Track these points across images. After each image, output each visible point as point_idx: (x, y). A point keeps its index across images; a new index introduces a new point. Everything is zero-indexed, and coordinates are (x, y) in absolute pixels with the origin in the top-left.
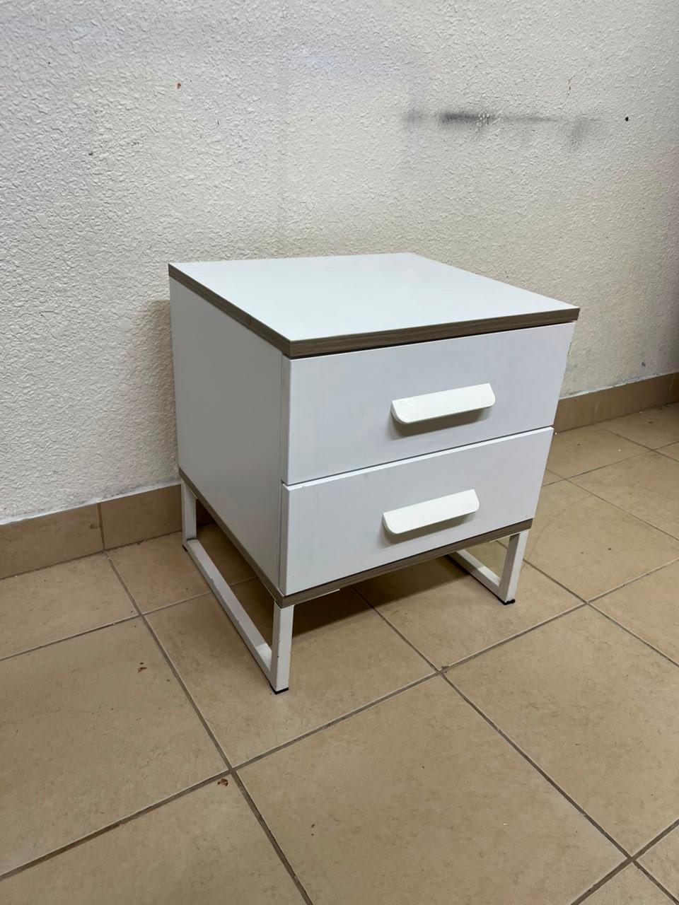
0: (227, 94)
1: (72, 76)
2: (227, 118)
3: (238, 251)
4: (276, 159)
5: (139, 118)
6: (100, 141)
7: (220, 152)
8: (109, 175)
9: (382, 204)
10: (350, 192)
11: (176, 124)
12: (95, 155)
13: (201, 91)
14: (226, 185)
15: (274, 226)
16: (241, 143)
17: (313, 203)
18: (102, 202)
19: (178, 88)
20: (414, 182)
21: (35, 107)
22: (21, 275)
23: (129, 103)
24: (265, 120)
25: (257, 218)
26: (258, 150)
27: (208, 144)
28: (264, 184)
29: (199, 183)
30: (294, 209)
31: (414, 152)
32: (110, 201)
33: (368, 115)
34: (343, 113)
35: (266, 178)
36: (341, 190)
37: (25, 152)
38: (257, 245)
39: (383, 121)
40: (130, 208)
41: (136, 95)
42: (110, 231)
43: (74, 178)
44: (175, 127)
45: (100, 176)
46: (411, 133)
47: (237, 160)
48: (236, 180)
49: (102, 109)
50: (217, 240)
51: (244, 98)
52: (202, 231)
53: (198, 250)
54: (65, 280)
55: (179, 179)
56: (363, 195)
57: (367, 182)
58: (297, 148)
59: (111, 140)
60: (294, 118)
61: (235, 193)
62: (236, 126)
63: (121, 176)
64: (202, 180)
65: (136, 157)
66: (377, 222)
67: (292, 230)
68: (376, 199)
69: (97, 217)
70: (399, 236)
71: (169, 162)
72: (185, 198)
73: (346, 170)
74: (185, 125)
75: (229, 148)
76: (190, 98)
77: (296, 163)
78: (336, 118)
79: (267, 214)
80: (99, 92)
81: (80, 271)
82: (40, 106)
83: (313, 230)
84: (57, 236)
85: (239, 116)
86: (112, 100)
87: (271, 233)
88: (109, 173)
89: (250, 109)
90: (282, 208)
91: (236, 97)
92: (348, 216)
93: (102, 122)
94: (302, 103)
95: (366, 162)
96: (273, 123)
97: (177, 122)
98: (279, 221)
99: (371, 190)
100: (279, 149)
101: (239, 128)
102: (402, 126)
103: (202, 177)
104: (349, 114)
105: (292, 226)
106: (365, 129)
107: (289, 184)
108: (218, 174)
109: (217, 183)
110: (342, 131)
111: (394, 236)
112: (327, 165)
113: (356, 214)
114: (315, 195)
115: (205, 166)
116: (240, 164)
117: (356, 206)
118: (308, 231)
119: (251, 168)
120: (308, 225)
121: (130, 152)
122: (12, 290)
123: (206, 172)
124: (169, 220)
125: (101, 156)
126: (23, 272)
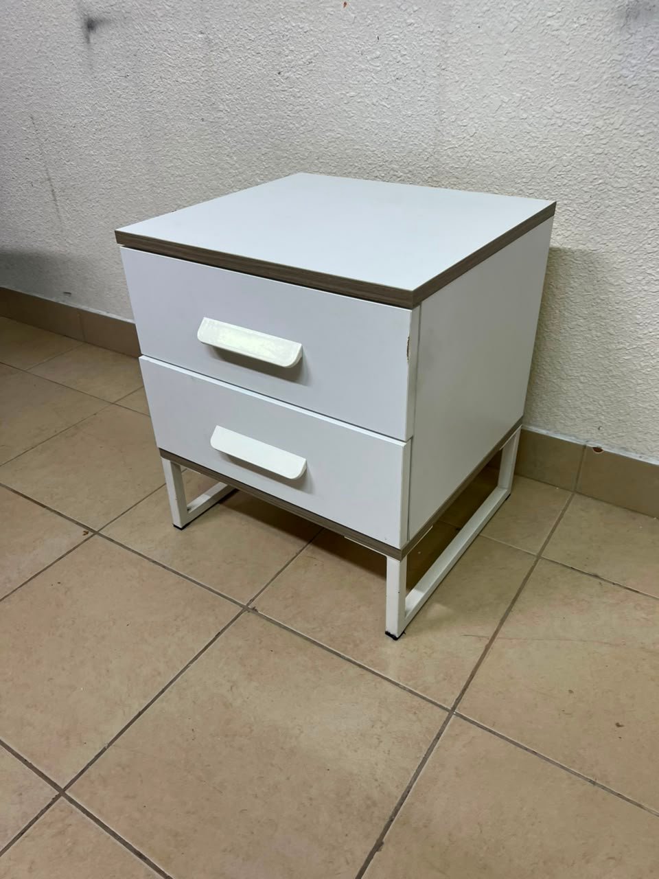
0: (388, 7)
1: (268, 7)
2: (387, 33)
3: (392, 172)
4: (435, 75)
5: (313, 39)
6: (285, 61)
7: (379, 68)
8: (291, 92)
9: (574, 134)
10: (525, 116)
11: (341, 43)
12: (282, 73)
13: (363, 7)
14: (383, 103)
15: (429, 150)
16: (399, 58)
17: (475, 127)
18: (286, 115)
19: (345, 6)
20: (632, 107)
21: (246, 35)
22: (237, 169)
23: (307, 27)
24: (425, 31)
25: (412, 139)
26: (416, 66)
27: (368, 61)
28: (421, 103)
29: (359, 100)
30: (453, 132)
31: (634, 62)
32: (291, 115)
33: (558, 15)
34: (522, 15)
35: (424, 96)
36: (513, 114)
37: (241, 73)
38: (410, 168)
39: (582, 21)
40: (305, 121)
41: (311, 18)
42: (290, 140)
43: (269, 94)
44: (341, 45)
45: (285, 92)
46: (632, 35)
47: (394, 76)
48: (393, 98)
49: (287, 34)
50: (372, 158)
51: (404, 9)
52: (360, 148)
53: (356, 166)
54: (262, 176)
55: (342, 96)
56: (545, 122)
57: (551, 104)
58: (459, 62)
59: (293, 60)
60: (458, 26)
61: (391, 111)
62: (395, 40)
63: (299, 92)
64: (361, 97)
65: (310, 75)
66: (565, 158)
67: (448, 156)
68: (564, 127)
69: (282, 128)
70: (600, 181)
71: (335, 80)
72: (347, 115)
73: (523, 88)
74: (348, 43)
75: (388, 64)
76: (353, 15)
77: (457, 79)
78: (511, 22)
79: (423, 136)
80: (286, 19)
81: (271, 171)
82: (250, 35)
83: (474, 160)
84: (257, 140)
85: (399, 29)
86: (294, 25)
87: (425, 158)
88: (291, 90)
89: (409, 21)
90: (439, 131)
91: (397, 9)
92: (522, 147)
93: (287, 45)
94: (468, 8)
95: (552, 78)
96: (434, 34)
97: (342, 41)
98: (435, 144)
99: (557, 115)
100: (438, 64)
101: (398, 42)
102: (615, 26)
103: (362, 95)
104: (530, 16)
105: (449, 152)
106: (555, 33)
107: (448, 104)
108: (376, 91)
109: (374, 101)
110: (518, 38)
111: (591, 180)
112: (497, 81)
113: (532, 145)
114: (478, 118)
115: (365, 84)
116: (398, 81)
117: (533, 135)
118: (468, 159)
119: (408, 86)
120: (468, 153)
121: (306, 70)
122: (232, 179)
123: (366, 89)
124: (333, 134)
125: (286, 75)
126: (239, 167)
